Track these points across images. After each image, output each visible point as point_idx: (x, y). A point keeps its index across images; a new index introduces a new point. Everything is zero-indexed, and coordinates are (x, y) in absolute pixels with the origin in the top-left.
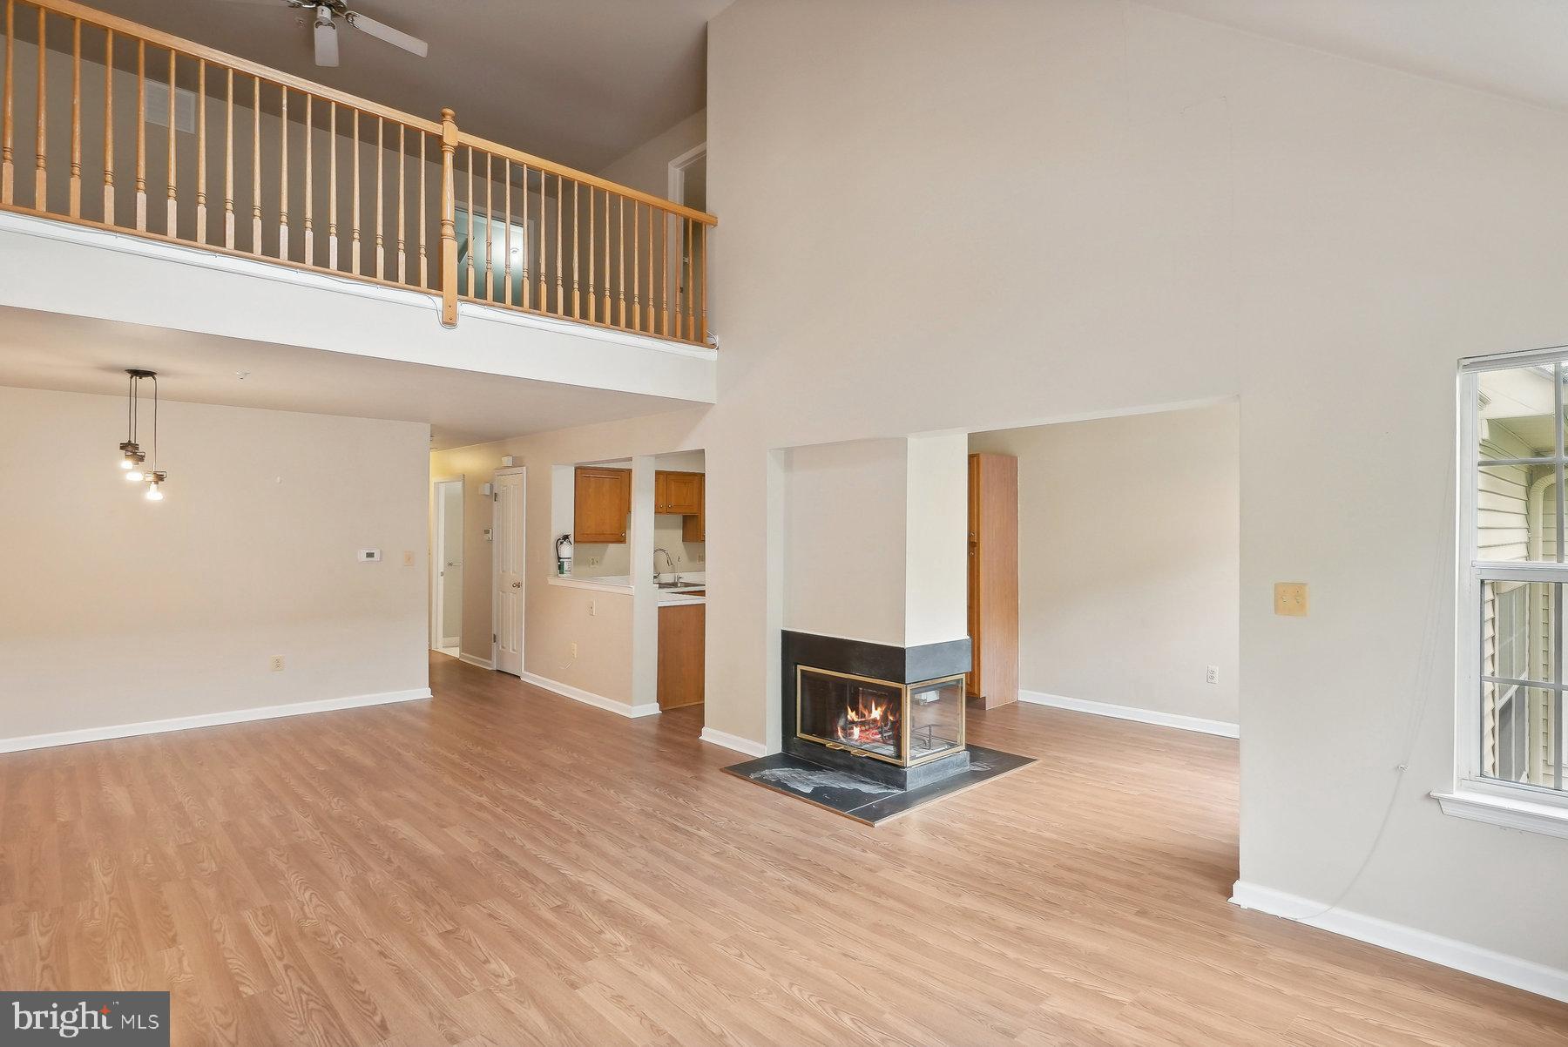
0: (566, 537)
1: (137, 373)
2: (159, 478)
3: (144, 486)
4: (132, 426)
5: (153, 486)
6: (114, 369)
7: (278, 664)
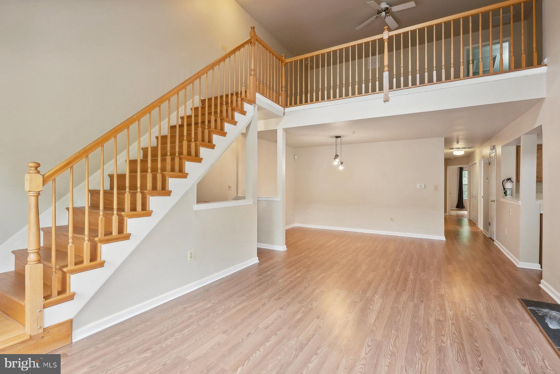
0: (509, 179)
1: (337, 137)
2: (342, 163)
3: (338, 166)
4: (336, 152)
5: (341, 165)
6: (332, 137)
7: (392, 219)
